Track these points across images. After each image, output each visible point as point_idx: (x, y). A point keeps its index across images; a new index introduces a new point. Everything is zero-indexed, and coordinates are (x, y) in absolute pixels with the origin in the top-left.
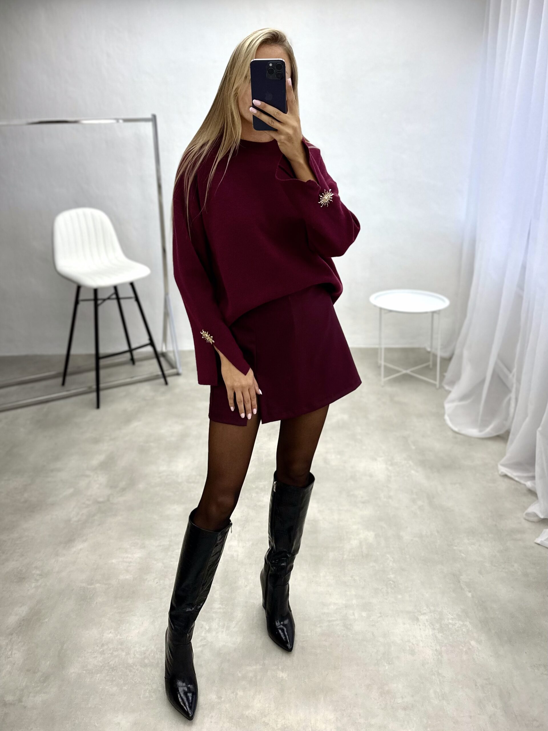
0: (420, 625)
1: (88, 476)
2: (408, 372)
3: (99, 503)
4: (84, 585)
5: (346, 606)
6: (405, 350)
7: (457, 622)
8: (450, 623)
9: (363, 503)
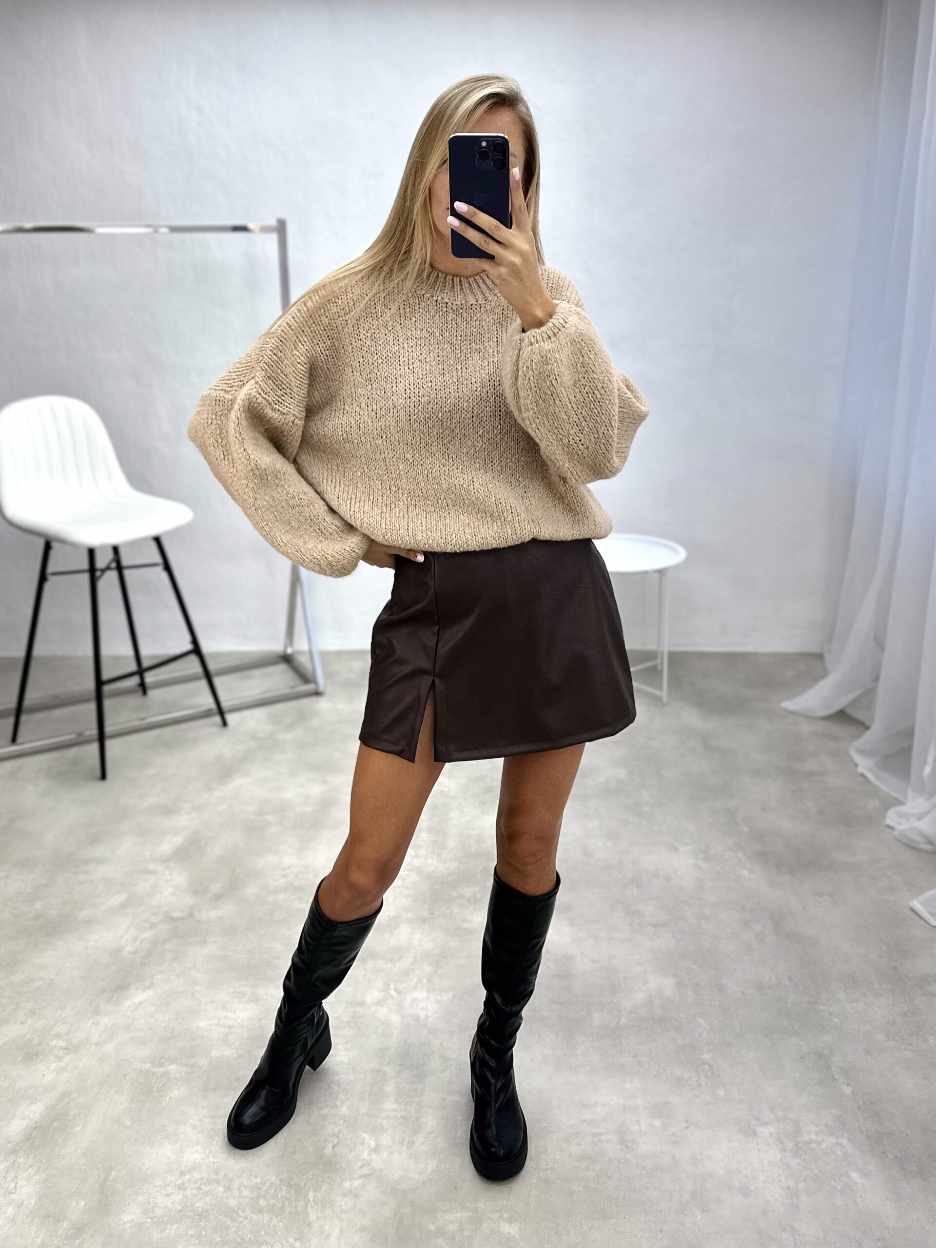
0: (758, 1144)
1: (153, 873)
3: (173, 919)
4: (147, 1066)
5: (625, 1109)
7: (825, 1138)
8: (812, 1141)
9: (655, 926)
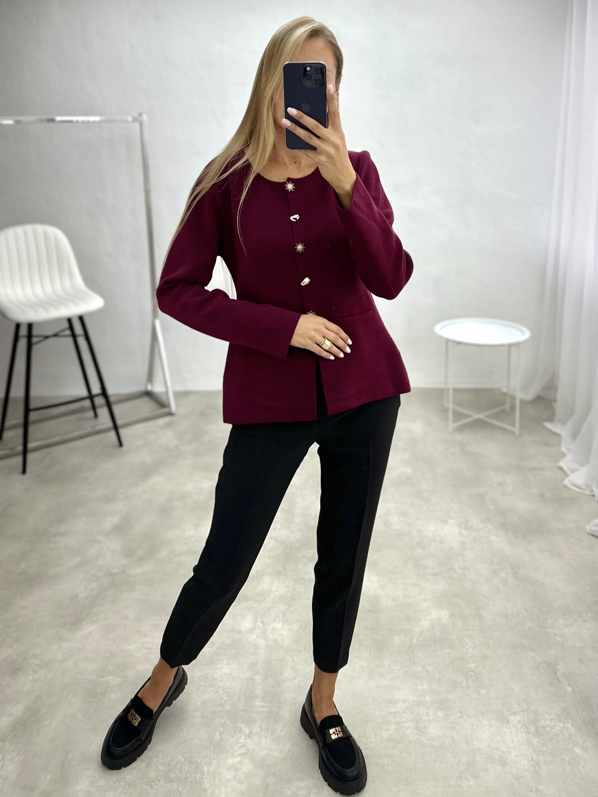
0: (510, 728)
1: (99, 542)
2: (481, 416)
3: (113, 574)
4: (95, 677)
5: (418, 704)
6: (476, 391)
7: (556, 724)
8: (548, 725)
9: (434, 575)
